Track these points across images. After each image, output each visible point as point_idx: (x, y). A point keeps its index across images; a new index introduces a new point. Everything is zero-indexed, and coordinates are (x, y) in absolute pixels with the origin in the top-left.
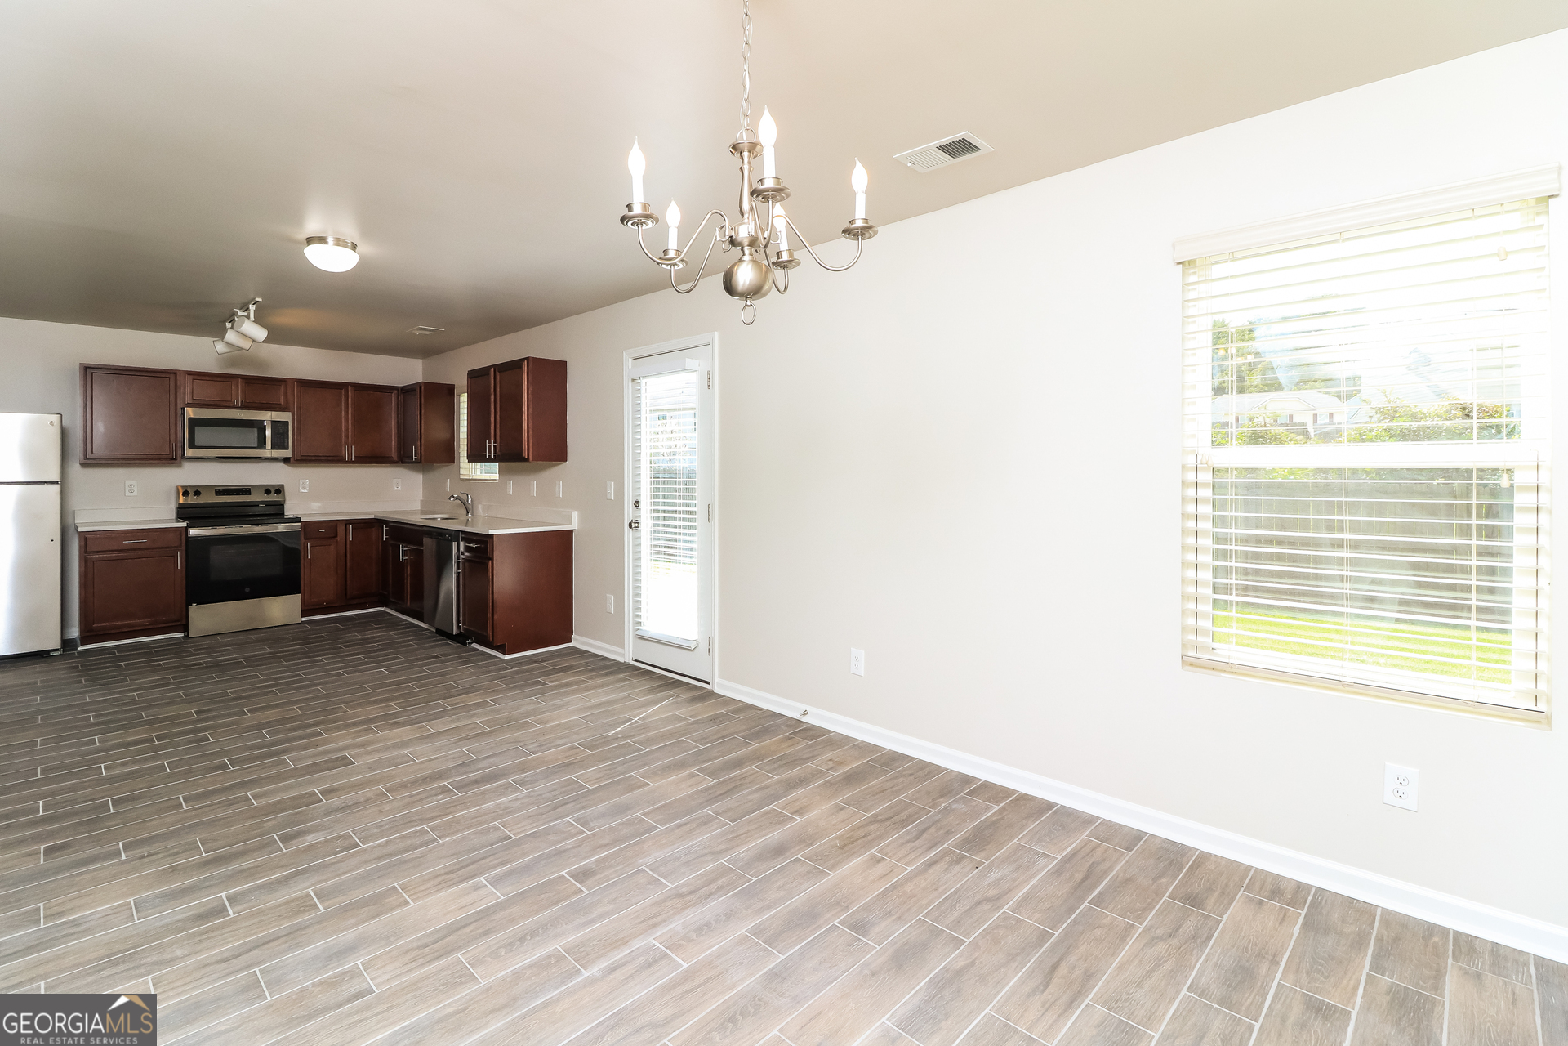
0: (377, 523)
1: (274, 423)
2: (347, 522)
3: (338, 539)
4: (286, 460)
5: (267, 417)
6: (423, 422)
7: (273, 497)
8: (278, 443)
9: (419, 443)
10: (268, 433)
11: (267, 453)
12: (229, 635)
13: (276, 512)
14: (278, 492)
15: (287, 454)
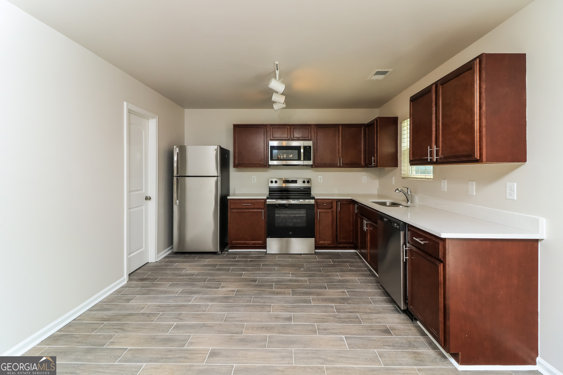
0: (352, 202)
1: (305, 147)
2: (338, 201)
3: (333, 209)
4: (312, 166)
5: (301, 144)
6: (378, 142)
7: (306, 185)
8: (307, 157)
9: (376, 155)
10: (302, 151)
11: (302, 163)
13: (306, 193)
14: (308, 182)
15: (310, 163)
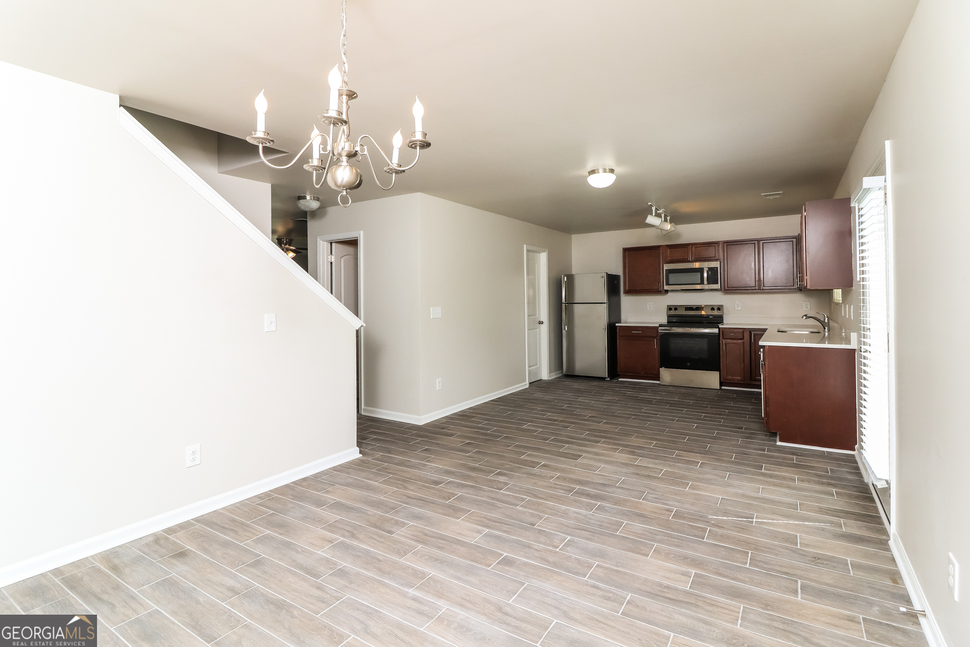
1: (710, 269)
2: (751, 330)
3: (745, 340)
4: (720, 290)
5: (706, 265)
7: (716, 313)
8: (711, 280)
10: (705, 275)
11: (706, 287)
12: (683, 388)
13: (717, 320)
14: (719, 309)
15: (718, 286)
